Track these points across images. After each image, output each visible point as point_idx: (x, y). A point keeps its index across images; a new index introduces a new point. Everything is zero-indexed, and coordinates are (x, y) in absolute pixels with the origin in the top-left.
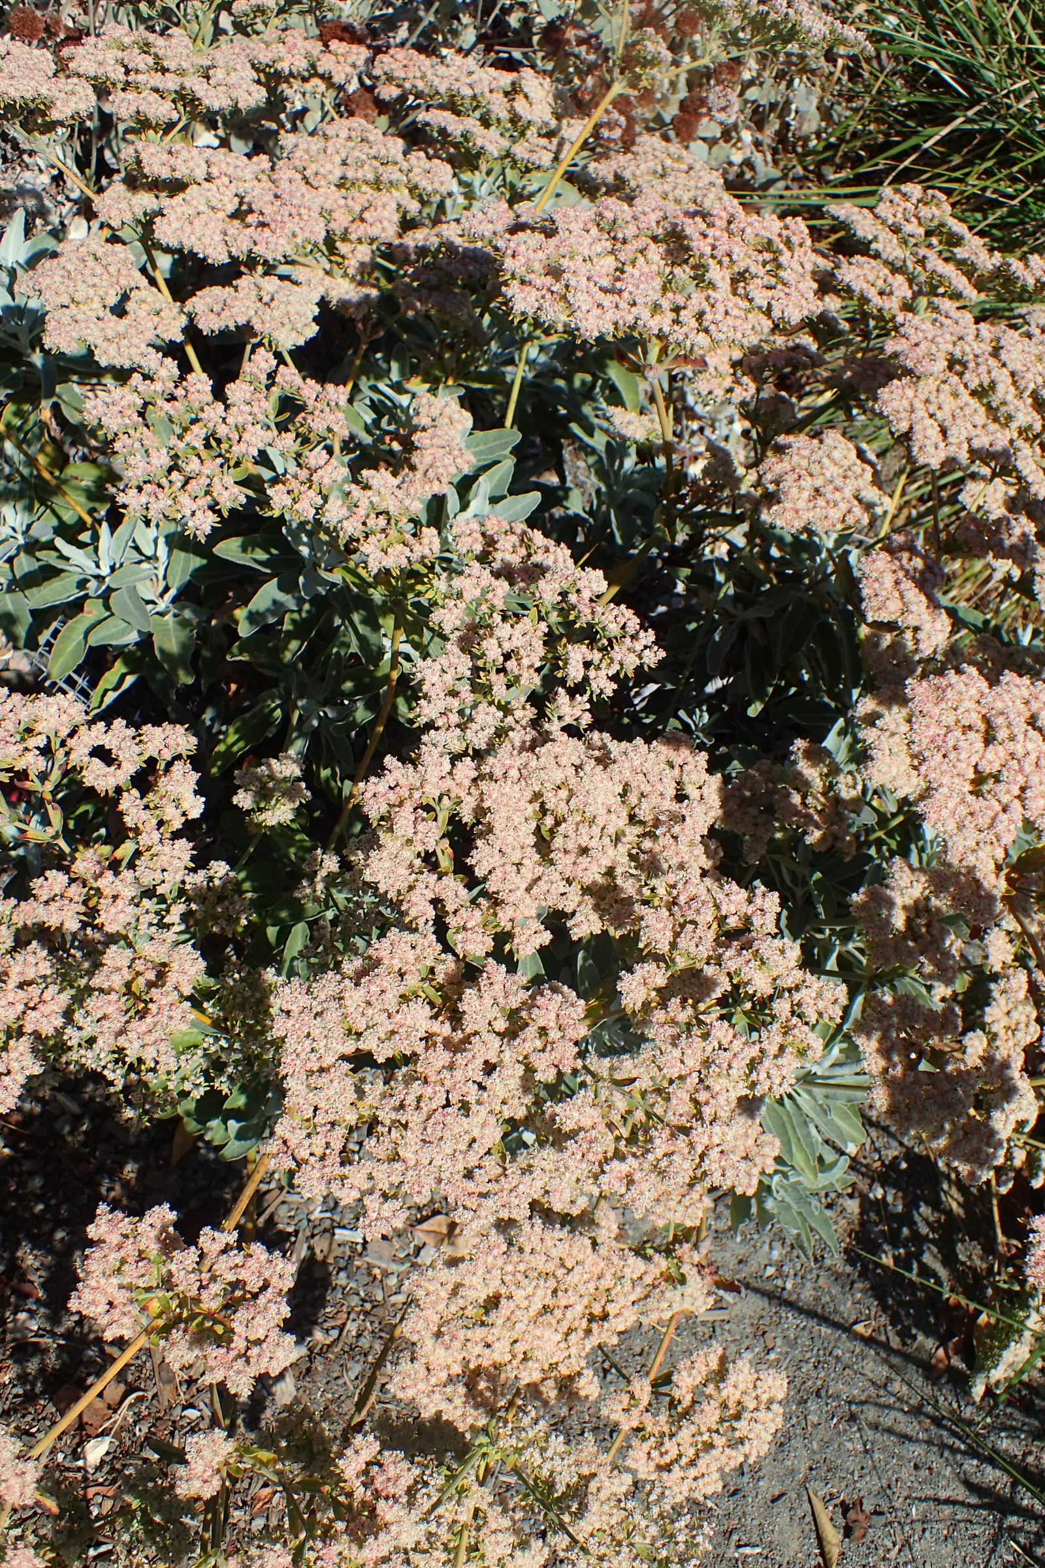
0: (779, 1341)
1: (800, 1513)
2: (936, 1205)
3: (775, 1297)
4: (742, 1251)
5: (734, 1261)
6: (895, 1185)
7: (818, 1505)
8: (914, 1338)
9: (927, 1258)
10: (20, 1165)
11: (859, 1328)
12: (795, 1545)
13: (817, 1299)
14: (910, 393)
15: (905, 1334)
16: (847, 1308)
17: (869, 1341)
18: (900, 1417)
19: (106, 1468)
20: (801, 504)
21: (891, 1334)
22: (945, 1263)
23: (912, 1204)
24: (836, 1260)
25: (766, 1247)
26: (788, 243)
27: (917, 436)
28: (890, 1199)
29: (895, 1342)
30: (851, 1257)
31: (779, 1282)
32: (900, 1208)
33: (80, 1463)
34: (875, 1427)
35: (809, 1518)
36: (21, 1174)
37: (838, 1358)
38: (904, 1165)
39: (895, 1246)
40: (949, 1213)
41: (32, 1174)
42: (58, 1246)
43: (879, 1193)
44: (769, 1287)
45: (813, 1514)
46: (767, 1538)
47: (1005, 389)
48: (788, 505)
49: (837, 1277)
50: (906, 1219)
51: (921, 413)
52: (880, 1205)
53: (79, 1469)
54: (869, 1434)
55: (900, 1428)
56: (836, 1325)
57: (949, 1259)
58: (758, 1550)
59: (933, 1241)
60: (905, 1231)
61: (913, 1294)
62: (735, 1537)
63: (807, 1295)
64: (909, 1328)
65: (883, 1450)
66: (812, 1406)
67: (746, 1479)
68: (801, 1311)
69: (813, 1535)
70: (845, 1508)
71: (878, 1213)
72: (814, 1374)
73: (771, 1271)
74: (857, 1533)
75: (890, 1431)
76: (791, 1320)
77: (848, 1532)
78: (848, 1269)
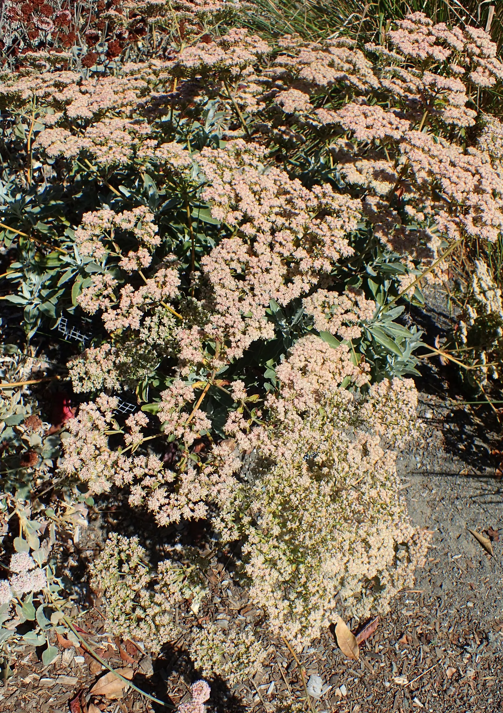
0: (434, 486)
1: (470, 539)
2: (471, 424)
3: (426, 473)
4: (405, 463)
5: (404, 468)
6: (452, 422)
7: (476, 534)
8: (485, 469)
9: (476, 443)
10: (122, 524)
11: (462, 472)
12: (473, 550)
13: (442, 469)
14: (309, 69)
15: (481, 469)
16: (454, 467)
17: (468, 476)
18: (492, 496)
19: (202, 612)
20: (291, 104)
21: (475, 471)
22: (484, 442)
23: (462, 427)
24: (441, 453)
25: (414, 458)
26: (255, 41)
27: (317, 79)
28: (452, 428)
29: (478, 473)
30: (447, 451)
31: (424, 468)
32: (458, 429)
33: (191, 613)
34: (485, 503)
35: (475, 539)
36: (124, 528)
37: (459, 485)
38: (452, 415)
39: (463, 442)
40: (477, 425)
41: (128, 526)
42: (149, 546)
43: (448, 426)
44: (421, 471)
45: (475, 537)
46: (462, 551)
47: (337, 61)
48: (287, 105)
49: (445, 460)
50: (462, 432)
51: (314, 72)
52: (450, 430)
53: (192, 615)
54: (484, 506)
55: (494, 500)
56: (452, 475)
57: (485, 440)
58: (460, 556)
59: (476, 436)
60: (464, 436)
61: (477, 456)
62: (449, 554)
63: (437, 469)
64: (481, 467)
65: (492, 508)
66: (457, 503)
67: (444, 534)
68: (437, 474)
69: (479, 544)
70: (487, 532)
71: (450, 434)
72: (452, 492)
73: (419, 465)
74: (495, 538)
75: (491, 502)
76: (435, 479)
77: (491, 539)
78: (448, 455)
